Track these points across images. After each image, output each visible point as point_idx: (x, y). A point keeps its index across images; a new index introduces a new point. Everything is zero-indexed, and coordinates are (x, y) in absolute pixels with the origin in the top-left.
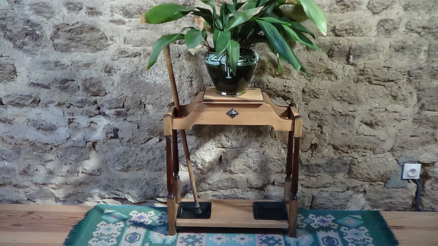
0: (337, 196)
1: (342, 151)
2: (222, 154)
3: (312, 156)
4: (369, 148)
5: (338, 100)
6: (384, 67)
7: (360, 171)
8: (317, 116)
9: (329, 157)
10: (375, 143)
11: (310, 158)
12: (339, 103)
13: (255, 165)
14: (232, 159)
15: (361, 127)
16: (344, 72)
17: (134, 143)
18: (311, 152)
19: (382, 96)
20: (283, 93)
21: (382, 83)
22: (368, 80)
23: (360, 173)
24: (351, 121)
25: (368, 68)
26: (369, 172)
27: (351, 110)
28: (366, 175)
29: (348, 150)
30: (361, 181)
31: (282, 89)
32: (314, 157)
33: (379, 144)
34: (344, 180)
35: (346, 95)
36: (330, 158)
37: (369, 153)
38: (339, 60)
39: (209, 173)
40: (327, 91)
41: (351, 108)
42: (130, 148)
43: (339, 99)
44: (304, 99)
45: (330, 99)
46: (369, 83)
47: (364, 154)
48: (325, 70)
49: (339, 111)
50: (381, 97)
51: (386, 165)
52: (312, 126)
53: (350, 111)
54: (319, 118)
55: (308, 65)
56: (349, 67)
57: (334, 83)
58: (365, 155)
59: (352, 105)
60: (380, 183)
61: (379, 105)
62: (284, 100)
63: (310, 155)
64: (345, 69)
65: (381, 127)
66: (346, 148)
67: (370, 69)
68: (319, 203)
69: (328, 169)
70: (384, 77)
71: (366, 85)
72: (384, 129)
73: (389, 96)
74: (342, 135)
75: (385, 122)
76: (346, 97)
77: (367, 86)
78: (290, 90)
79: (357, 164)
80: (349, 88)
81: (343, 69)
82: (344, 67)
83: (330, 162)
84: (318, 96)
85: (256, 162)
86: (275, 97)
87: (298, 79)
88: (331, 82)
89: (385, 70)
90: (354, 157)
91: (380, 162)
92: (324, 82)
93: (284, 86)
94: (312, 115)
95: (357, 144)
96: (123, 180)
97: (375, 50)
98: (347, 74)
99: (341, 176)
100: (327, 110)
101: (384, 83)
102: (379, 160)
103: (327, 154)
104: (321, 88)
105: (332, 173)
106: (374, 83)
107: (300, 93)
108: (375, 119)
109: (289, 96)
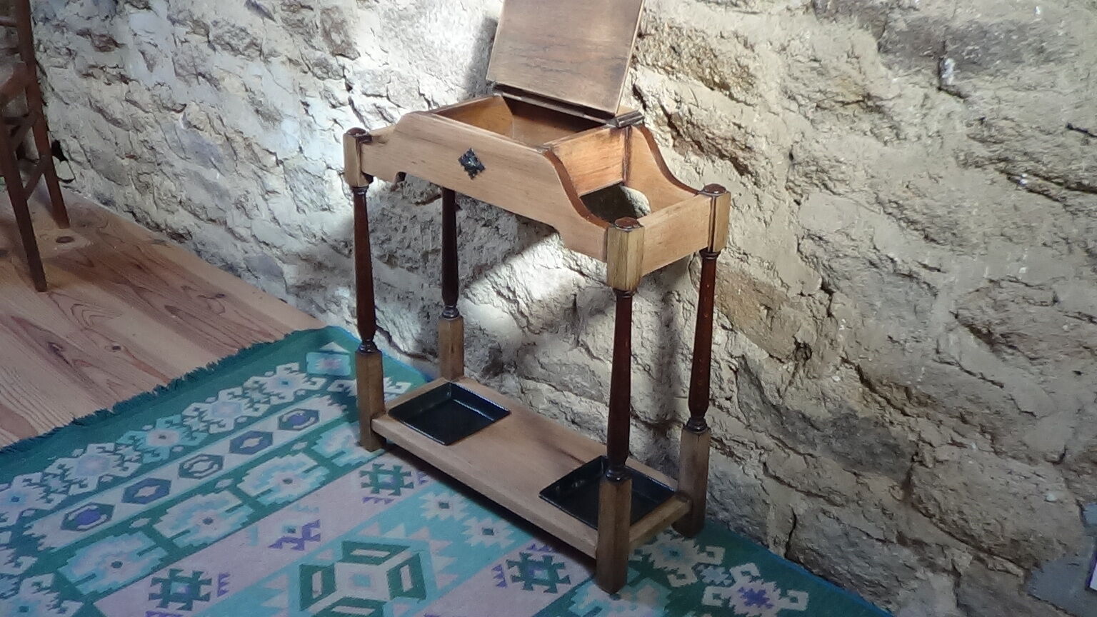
0: (866, 549)
1: (889, 402)
2: (576, 290)
3: (791, 383)
4: (976, 420)
5: (890, 214)
6: (1070, 127)
7: (936, 493)
8: (820, 252)
9: (840, 406)
10: (997, 413)
11: (784, 386)
12: (895, 225)
13: (644, 351)
14: (592, 314)
15: (953, 337)
16: (925, 115)
17: (404, 198)
18: (792, 369)
19: (1048, 240)
20: (730, 147)
21: (1054, 190)
22: (1002, 165)
23: (935, 500)
24: (923, 303)
25: (1006, 119)
26: (966, 510)
27: (926, 262)
28: (956, 517)
29: (908, 404)
30: (942, 529)
31: (729, 135)
32: (798, 388)
33: (1012, 422)
34: (888, 501)
35: (917, 202)
36: (844, 411)
37: (976, 443)
38: (909, 68)
39: (546, 335)
40: (861, 174)
41: (930, 255)
42: (394, 207)
43: (895, 211)
44: (791, 184)
45: (867, 205)
46: (1009, 179)
47: (958, 439)
48: (861, 98)
49: (891, 255)
50: (1044, 244)
51: (1032, 509)
52: (803, 283)
53: (925, 266)
54: (826, 263)
55: (813, 69)
56: (947, 103)
57: (888, 149)
58: (961, 445)
59: (934, 245)
60: (1010, 566)
61: (1029, 271)
62: (736, 173)
63: (787, 377)
64: (929, 105)
65: (1022, 360)
66: (899, 396)
67: (1012, 124)
68: (810, 545)
69: (836, 445)
70: (1061, 168)
71: (993, 182)
72: (1035, 369)
73: (1075, 247)
74: (889, 345)
75: (1044, 345)
76: (915, 210)
77: (997, 187)
78: (751, 142)
79: (931, 466)
80: (935, 179)
81: (923, 106)
82: (926, 97)
83: (845, 424)
84: (830, 184)
85: (647, 344)
86: (713, 157)
87: (779, 110)
88: (880, 145)
89: (1073, 139)
90: (922, 436)
91: (1014, 490)
92: (857, 138)
93: (735, 124)
94: (808, 245)
95: (931, 391)
96: (386, 287)
97: (1041, 51)
98: (935, 127)
99: (881, 486)
100: (853, 240)
101: (1064, 192)
102: (1008, 478)
103: (834, 391)
104: (842, 159)
105: (855, 466)
106: (1024, 181)
107: (781, 161)
108: (1003, 322)
109: (745, 163)
